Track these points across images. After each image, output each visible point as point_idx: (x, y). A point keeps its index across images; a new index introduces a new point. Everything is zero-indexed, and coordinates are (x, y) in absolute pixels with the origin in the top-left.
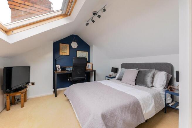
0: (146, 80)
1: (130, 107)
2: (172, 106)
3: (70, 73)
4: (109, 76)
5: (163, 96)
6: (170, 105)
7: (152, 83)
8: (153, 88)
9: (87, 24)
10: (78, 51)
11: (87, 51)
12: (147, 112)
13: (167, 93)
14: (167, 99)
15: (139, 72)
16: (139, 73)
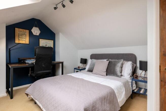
0: (116, 70)
1: (108, 98)
2: (137, 91)
3: (32, 66)
4: (78, 68)
5: (130, 84)
6: (135, 91)
7: (121, 72)
8: (122, 77)
9: (55, 8)
10: (41, 39)
11: (52, 40)
12: (121, 100)
13: (133, 81)
14: (133, 86)
15: (109, 62)
16: (109, 64)
